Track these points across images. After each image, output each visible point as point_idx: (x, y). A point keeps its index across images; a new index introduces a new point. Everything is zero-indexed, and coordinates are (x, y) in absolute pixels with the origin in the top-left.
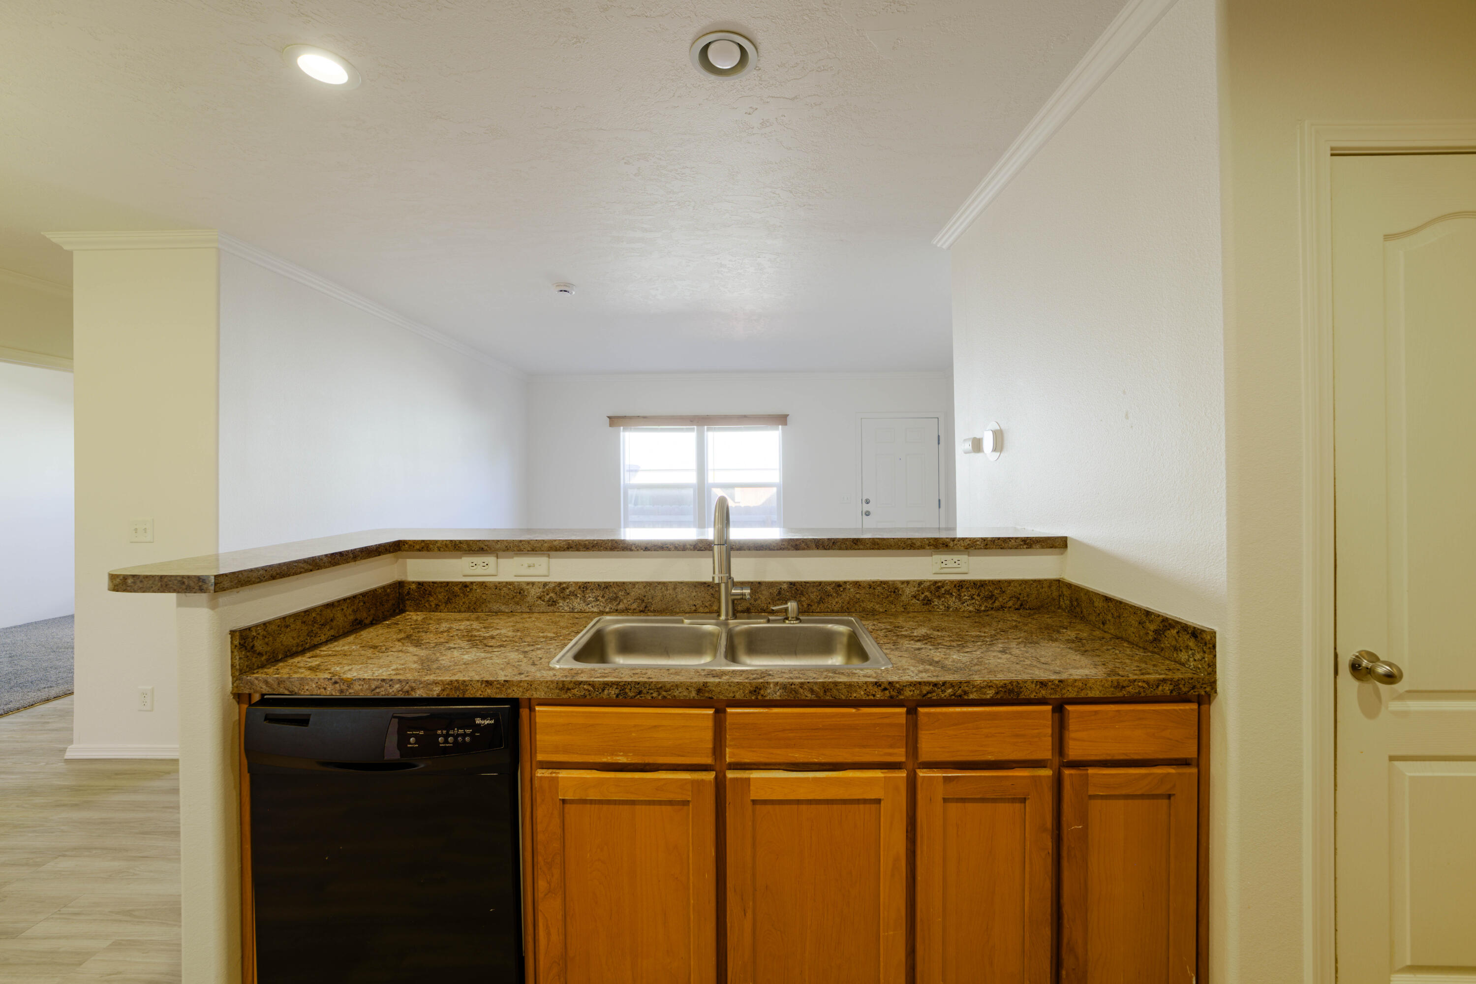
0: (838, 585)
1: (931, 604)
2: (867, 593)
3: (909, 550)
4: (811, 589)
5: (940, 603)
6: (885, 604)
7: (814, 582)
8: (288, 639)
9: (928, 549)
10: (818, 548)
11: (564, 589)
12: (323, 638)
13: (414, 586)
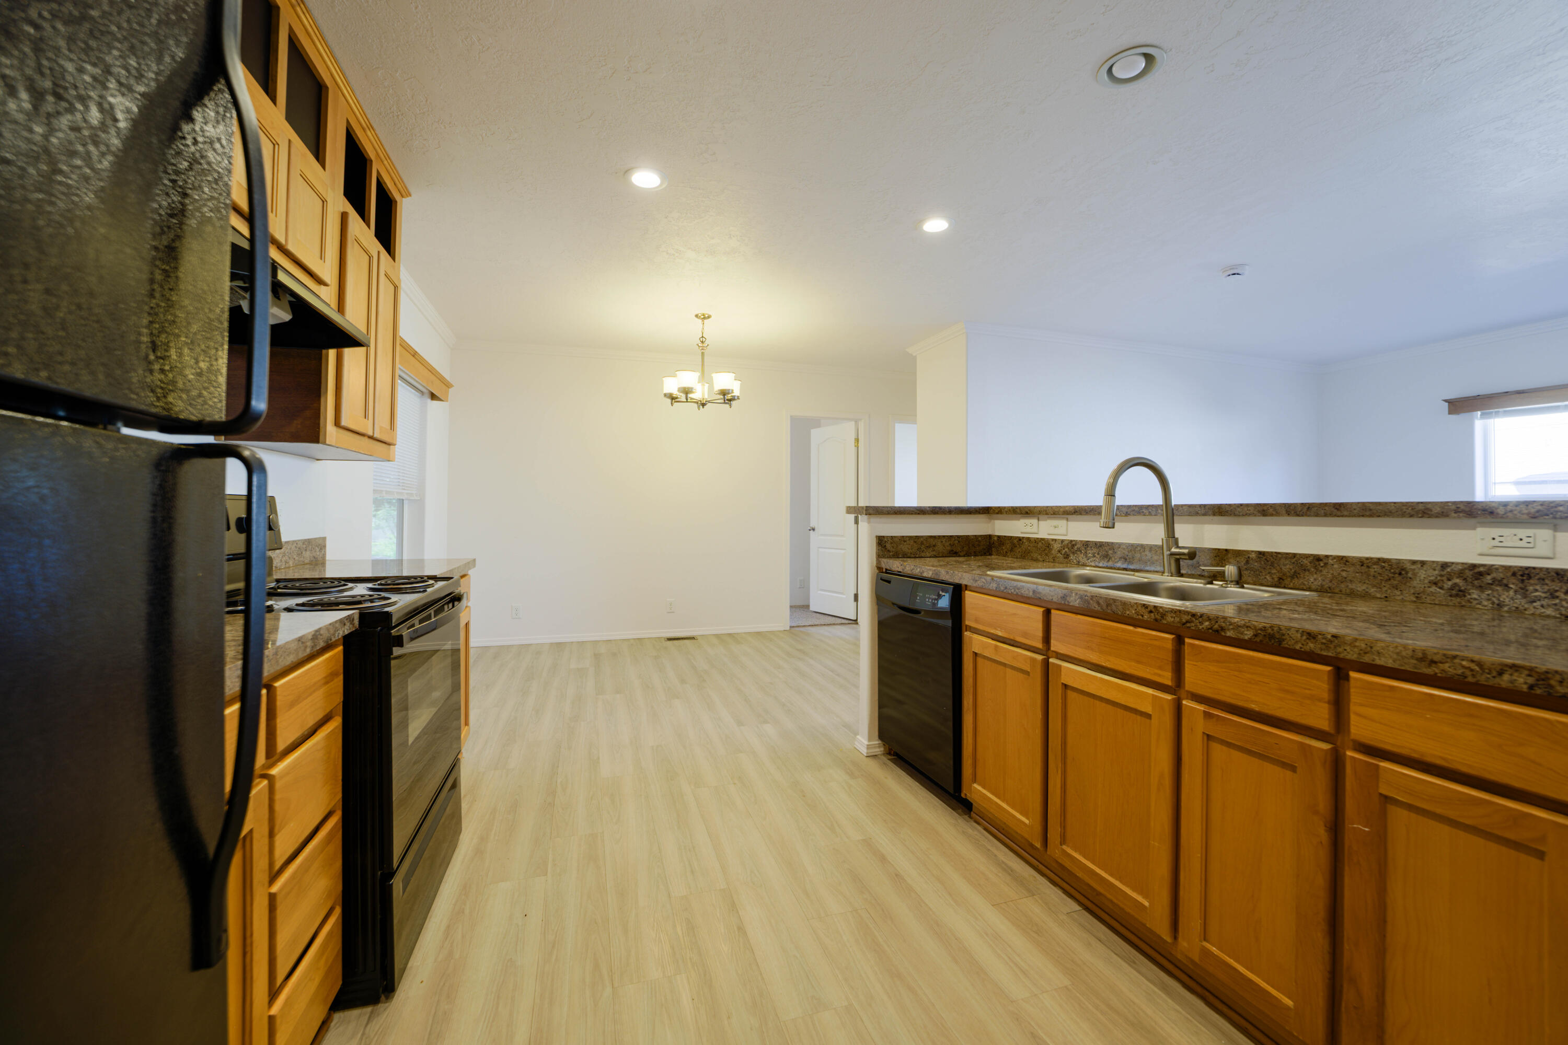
0: (1317, 559)
1: (1465, 596)
2: (1358, 571)
3: (1421, 519)
4: (1283, 561)
5: (1483, 597)
6: (1385, 589)
7: (1287, 554)
8: (905, 548)
9: (1455, 517)
10: (1288, 513)
11: (1073, 545)
12: (928, 555)
13: (996, 538)
